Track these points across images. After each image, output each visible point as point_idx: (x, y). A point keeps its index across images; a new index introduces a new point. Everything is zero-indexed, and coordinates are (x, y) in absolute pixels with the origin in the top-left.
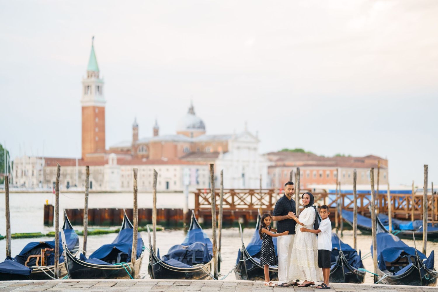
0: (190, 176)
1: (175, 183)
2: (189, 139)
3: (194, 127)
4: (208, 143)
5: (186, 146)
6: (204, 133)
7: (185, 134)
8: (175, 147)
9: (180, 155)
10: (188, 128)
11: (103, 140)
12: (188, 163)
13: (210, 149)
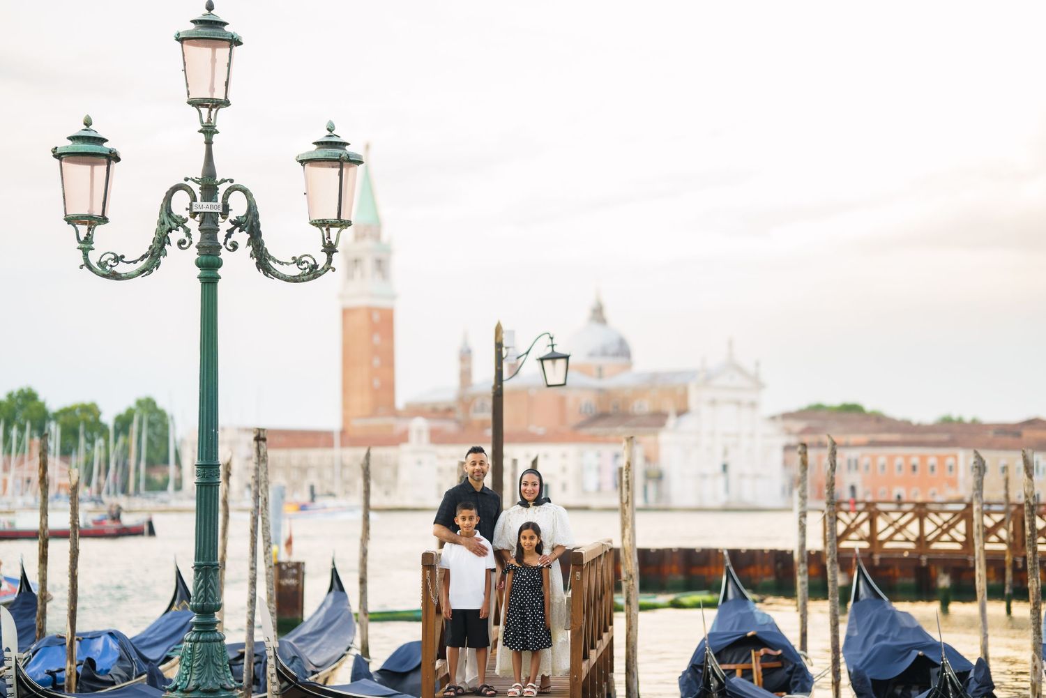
0: (599, 469)
1: (564, 487)
2: (595, 383)
3: (604, 353)
4: (639, 392)
5: (588, 399)
6: (628, 367)
7: (584, 370)
8: (562, 401)
9: (573, 419)
10: (591, 355)
11: (389, 387)
12: (593, 439)
13: (643, 406)
